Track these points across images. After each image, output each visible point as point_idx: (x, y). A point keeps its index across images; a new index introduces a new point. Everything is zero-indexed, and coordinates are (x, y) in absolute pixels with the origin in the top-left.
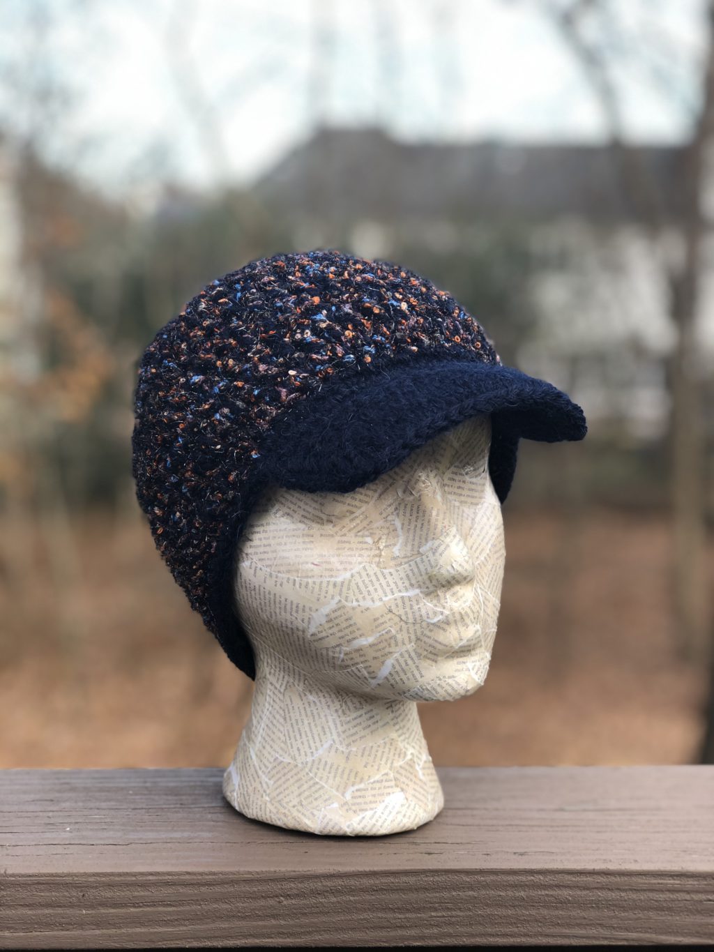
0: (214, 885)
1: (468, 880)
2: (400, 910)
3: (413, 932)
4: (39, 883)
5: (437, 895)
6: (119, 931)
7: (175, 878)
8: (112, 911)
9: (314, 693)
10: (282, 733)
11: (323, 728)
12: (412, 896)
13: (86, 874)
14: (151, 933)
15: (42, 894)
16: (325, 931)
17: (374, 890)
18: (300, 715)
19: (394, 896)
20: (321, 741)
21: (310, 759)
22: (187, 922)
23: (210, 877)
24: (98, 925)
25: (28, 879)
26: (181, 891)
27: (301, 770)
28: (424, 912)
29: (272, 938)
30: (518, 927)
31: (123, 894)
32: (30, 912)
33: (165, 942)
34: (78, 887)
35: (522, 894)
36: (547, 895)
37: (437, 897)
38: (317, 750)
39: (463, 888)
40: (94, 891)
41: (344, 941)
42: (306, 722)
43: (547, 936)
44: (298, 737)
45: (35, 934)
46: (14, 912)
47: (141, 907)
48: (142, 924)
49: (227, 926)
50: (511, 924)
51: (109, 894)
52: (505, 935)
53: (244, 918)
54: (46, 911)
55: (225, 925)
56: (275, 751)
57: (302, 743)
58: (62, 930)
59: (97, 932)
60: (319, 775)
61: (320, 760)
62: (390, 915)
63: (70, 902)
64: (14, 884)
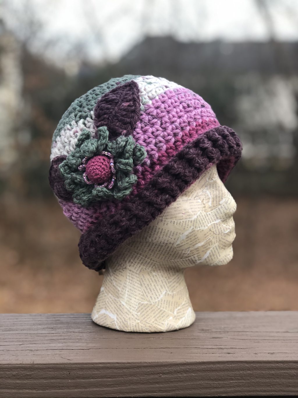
0: (129, 368)
1: (248, 366)
2: (216, 380)
3: (222, 390)
4: (49, 368)
5: (233, 373)
7: (112, 365)
8: (83, 380)
12: (222, 373)
13: (70, 364)
14: (101, 391)
15: (50, 373)
16: (181, 389)
17: (204, 371)
19: (214, 373)
22: (117, 386)
23: (128, 365)
24: (76, 386)
25: (44, 366)
26: (114, 371)
28: (227, 381)
29: (156, 393)
30: (271, 387)
31: (88, 373)
32: (45, 381)
33: (107, 395)
34: (67, 369)
35: (273, 372)
36: (285, 373)
37: (232, 374)
39: (245, 369)
40: (74, 371)
41: (190, 394)
43: (284, 391)
45: (47, 391)
46: (37, 381)
47: (96, 379)
48: (97, 387)
49: (136, 387)
50: (268, 386)
51: (81, 373)
52: (265, 391)
53: (143, 384)
54: (52, 381)
58: (60, 389)
59: (76, 390)
62: (211, 382)
63: (63, 377)
64: (37, 369)
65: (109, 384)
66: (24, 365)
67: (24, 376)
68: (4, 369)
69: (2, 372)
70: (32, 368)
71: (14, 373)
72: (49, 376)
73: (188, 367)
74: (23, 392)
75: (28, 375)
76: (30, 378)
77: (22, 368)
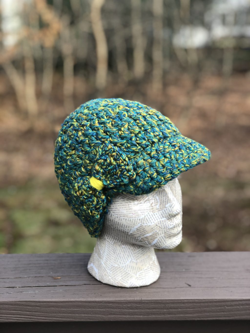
4: (152, 302)
6: (175, 316)
8: (173, 310)
9: (124, 245)
10: (113, 257)
11: (128, 255)
13: (166, 300)
14: (185, 316)
15: (152, 305)
18: (120, 252)
20: (127, 259)
21: (124, 265)
22: (196, 313)
23: (204, 301)
24: (169, 314)
25: (148, 301)
26: (195, 304)
27: (122, 268)
31: (177, 305)
32: (148, 310)
34: (163, 303)
38: (126, 262)
40: (168, 304)
42: (122, 254)
44: (119, 258)
45: (150, 316)
46: (144, 310)
47: (182, 309)
48: (182, 314)
51: (172, 305)
53: (214, 312)
54: (154, 310)
55: (208, 314)
56: (111, 262)
57: (121, 260)
58: (158, 315)
59: (169, 316)
60: (128, 270)
61: (128, 265)
63: (161, 308)
64: (144, 303)
65: (191, 312)
66: (135, 301)
67: (135, 307)
68: (122, 303)
69: (121, 305)
70: (141, 302)
71: (129, 306)
72: (152, 307)
73: (244, 302)
74: (134, 317)
75: (138, 307)
76: (140, 309)
77: (134, 302)
